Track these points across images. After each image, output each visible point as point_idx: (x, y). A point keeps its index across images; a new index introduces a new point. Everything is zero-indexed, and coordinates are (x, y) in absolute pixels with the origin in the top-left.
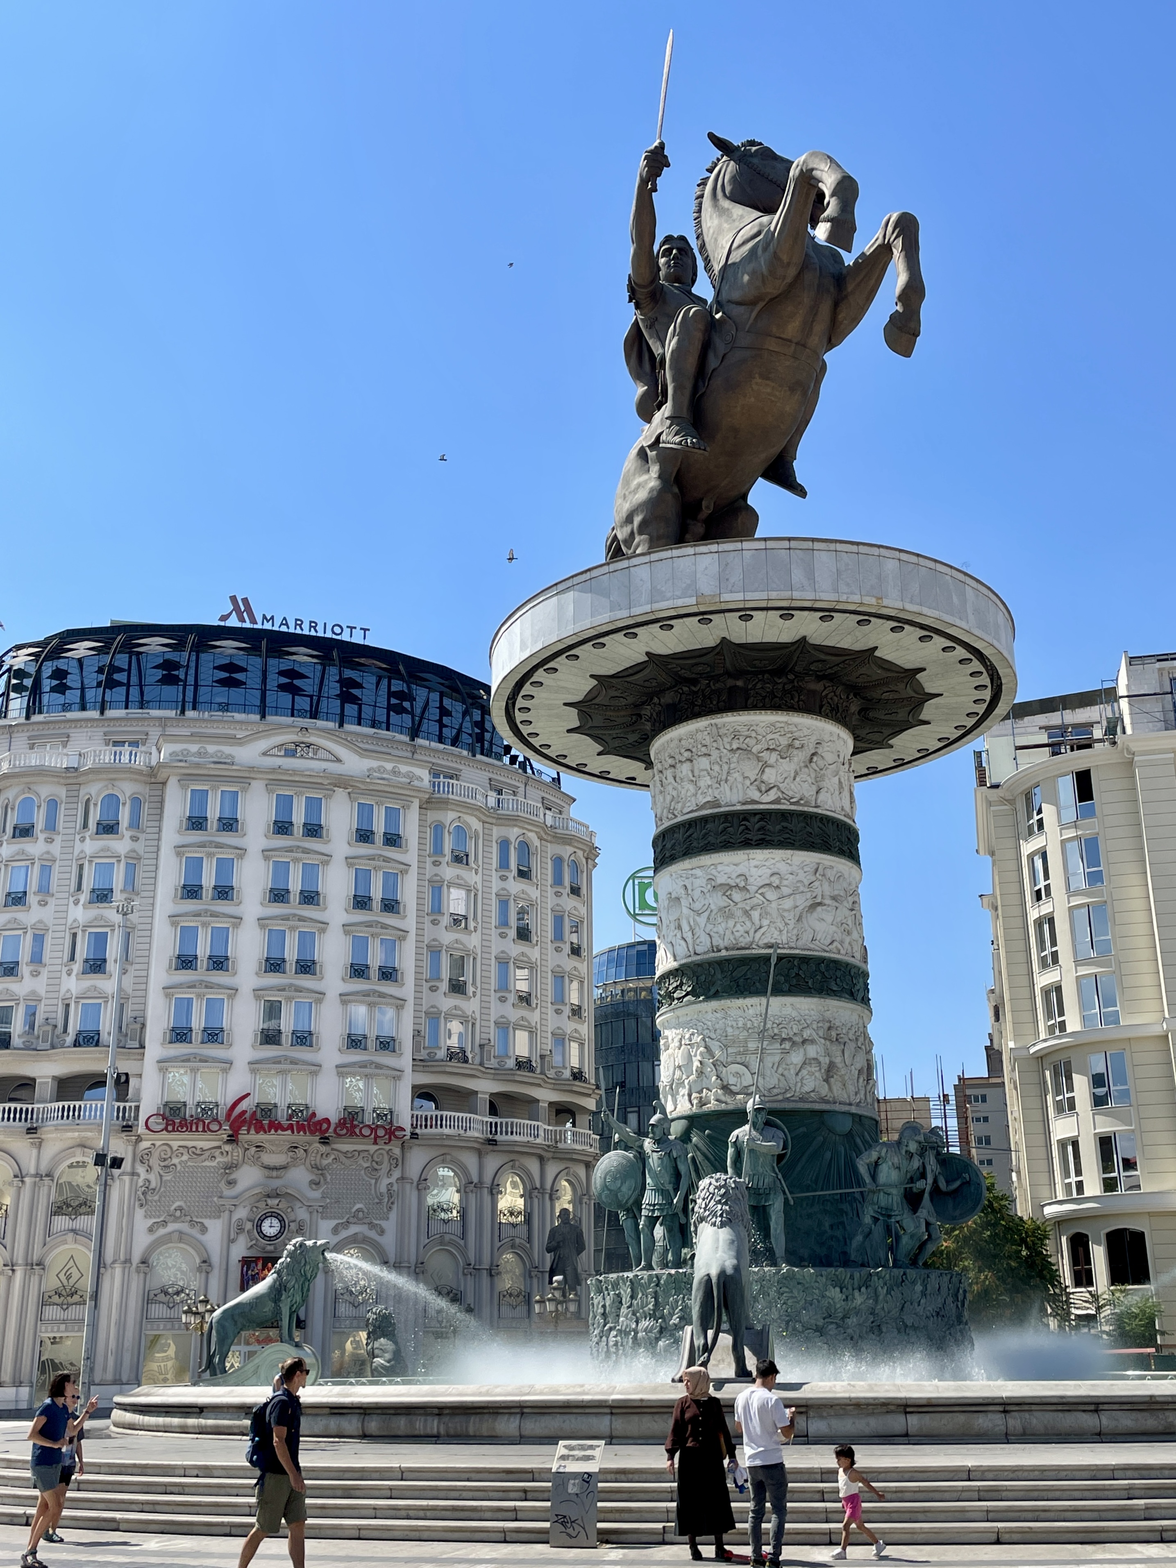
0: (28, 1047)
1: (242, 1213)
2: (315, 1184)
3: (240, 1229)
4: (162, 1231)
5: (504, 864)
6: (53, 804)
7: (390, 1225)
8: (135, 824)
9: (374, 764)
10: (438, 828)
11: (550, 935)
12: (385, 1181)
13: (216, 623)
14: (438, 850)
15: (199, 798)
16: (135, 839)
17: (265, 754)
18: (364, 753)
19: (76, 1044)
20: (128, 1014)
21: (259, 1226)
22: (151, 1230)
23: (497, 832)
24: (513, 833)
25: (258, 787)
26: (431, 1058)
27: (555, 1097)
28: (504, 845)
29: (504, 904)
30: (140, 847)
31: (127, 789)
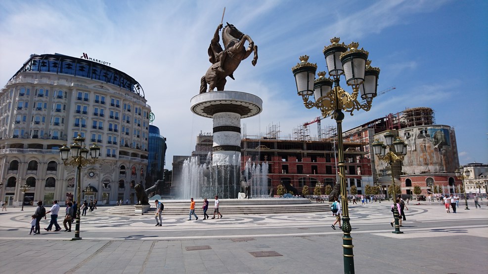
0: (42, 138)
1: (86, 172)
2: (100, 167)
3: (86, 175)
4: (70, 174)
5: (136, 112)
6: (47, 91)
7: (113, 175)
8: (66, 97)
9: (115, 91)
10: (125, 105)
11: (143, 125)
12: (113, 167)
13: (80, 58)
14: (125, 108)
15: (80, 94)
16: (65, 100)
17: (94, 87)
18: (113, 89)
19: (53, 139)
20: (63, 134)
21: (89, 174)
22: (68, 174)
23: (135, 106)
24: (138, 107)
25: (92, 93)
26: (122, 146)
27: (142, 154)
28: (136, 109)
29: (136, 120)
30: (67, 102)
31: (64, 90)
